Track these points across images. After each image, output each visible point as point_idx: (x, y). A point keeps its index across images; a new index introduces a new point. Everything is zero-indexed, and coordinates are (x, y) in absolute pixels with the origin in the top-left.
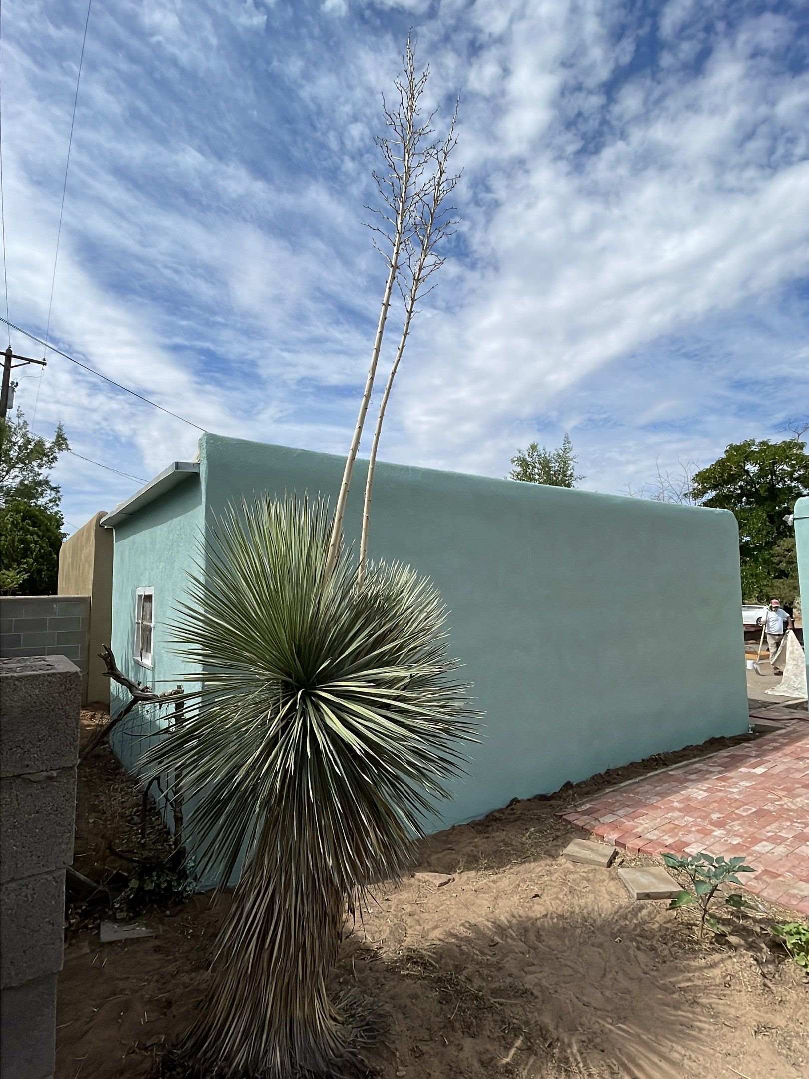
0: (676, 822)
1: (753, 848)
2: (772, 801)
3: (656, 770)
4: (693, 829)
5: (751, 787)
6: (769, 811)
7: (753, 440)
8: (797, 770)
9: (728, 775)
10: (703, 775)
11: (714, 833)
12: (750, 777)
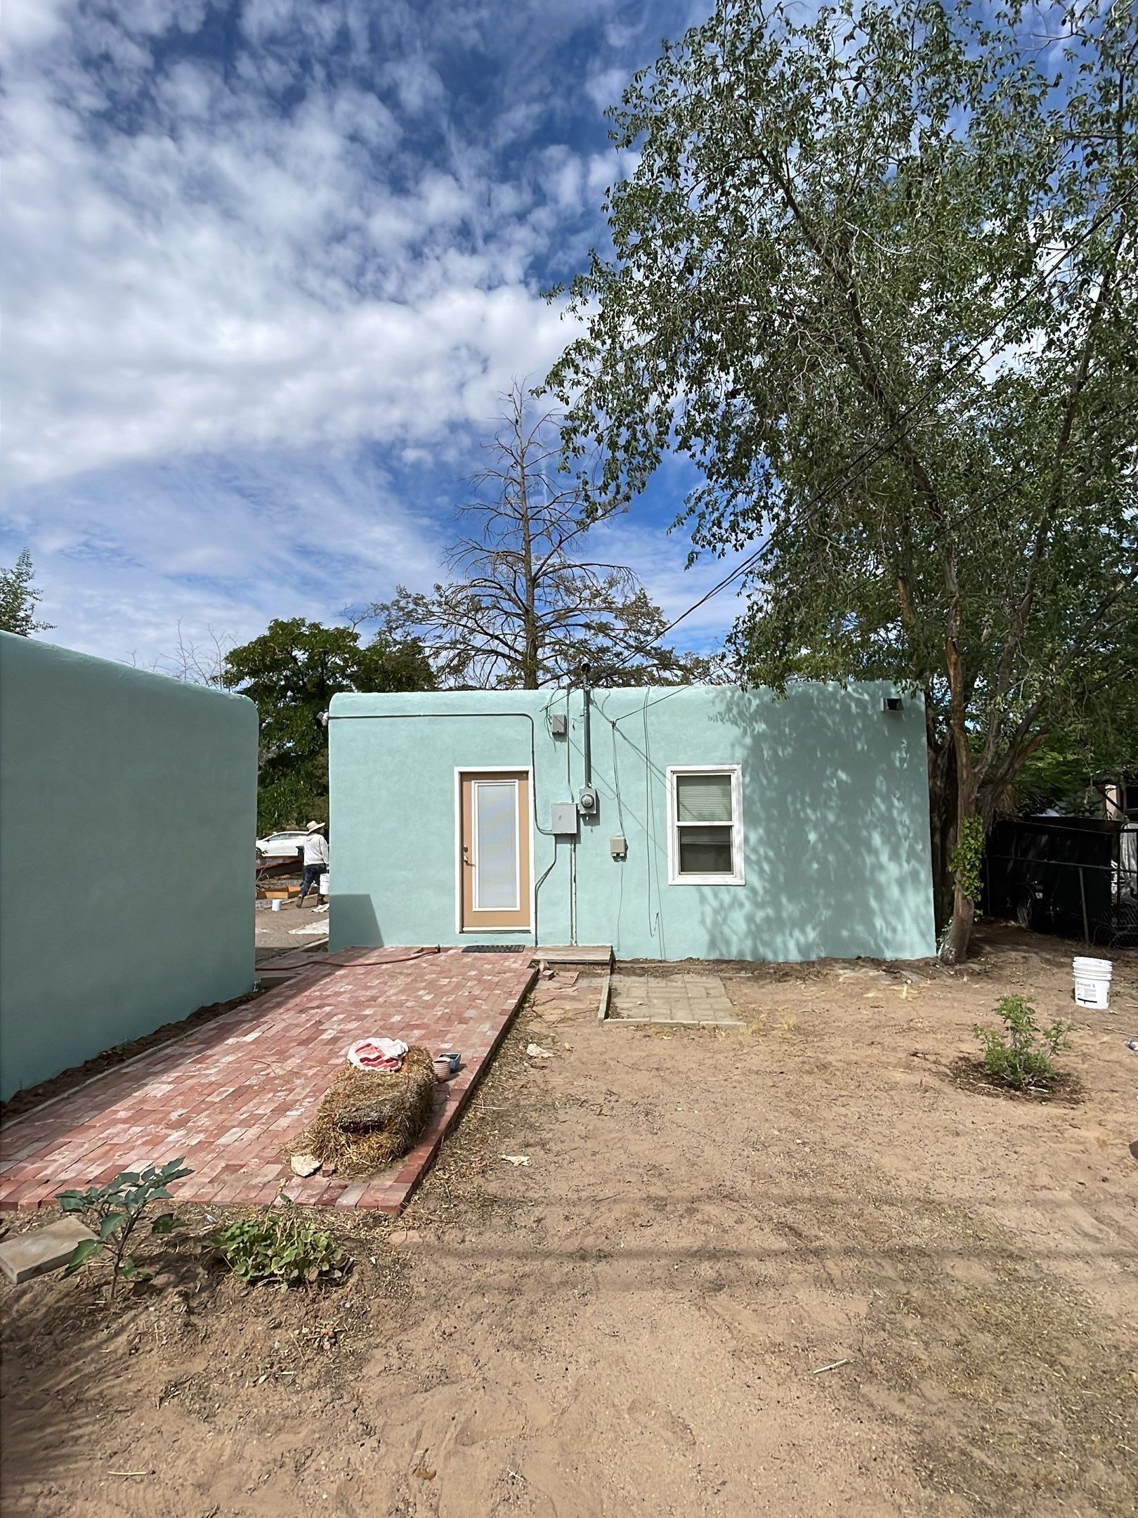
0: (115, 1141)
1: (218, 1142)
2: (257, 1072)
3: (102, 1072)
4: (139, 1142)
5: (237, 1061)
6: (251, 1086)
7: (303, 620)
8: (297, 1026)
9: (209, 1052)
10: (172, 1062)
11: (170, 1139)
12: (237, 1047)
